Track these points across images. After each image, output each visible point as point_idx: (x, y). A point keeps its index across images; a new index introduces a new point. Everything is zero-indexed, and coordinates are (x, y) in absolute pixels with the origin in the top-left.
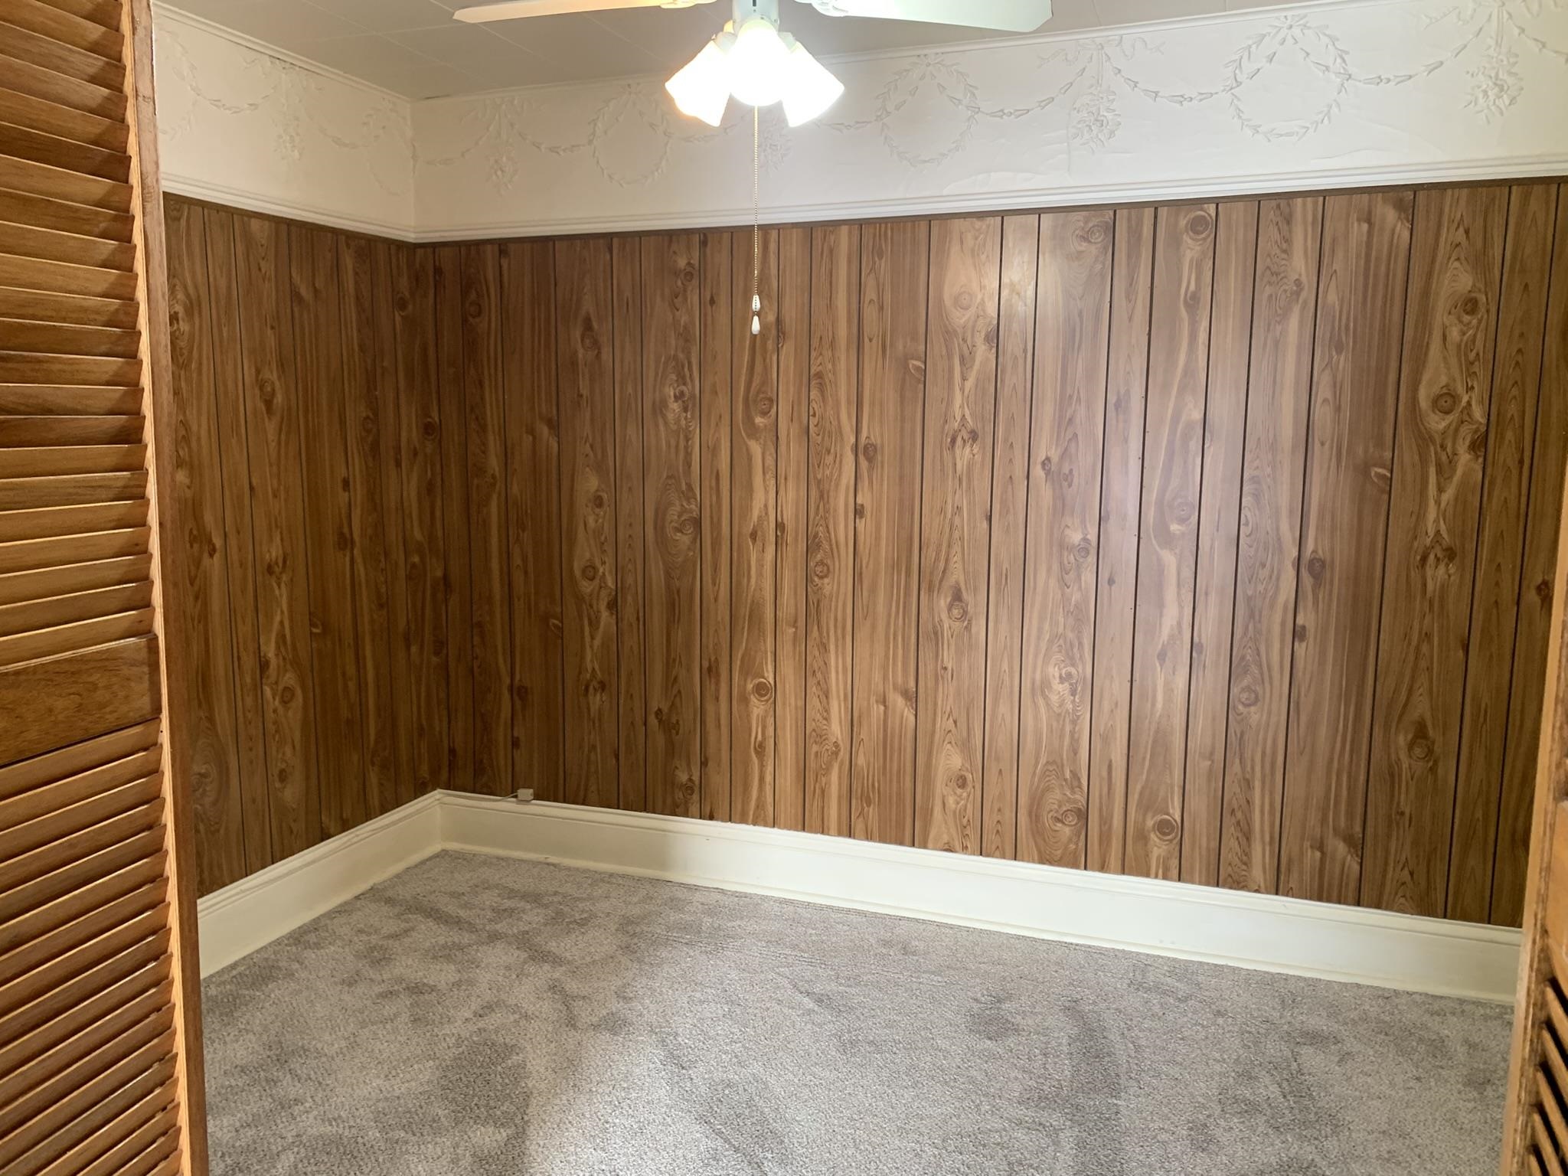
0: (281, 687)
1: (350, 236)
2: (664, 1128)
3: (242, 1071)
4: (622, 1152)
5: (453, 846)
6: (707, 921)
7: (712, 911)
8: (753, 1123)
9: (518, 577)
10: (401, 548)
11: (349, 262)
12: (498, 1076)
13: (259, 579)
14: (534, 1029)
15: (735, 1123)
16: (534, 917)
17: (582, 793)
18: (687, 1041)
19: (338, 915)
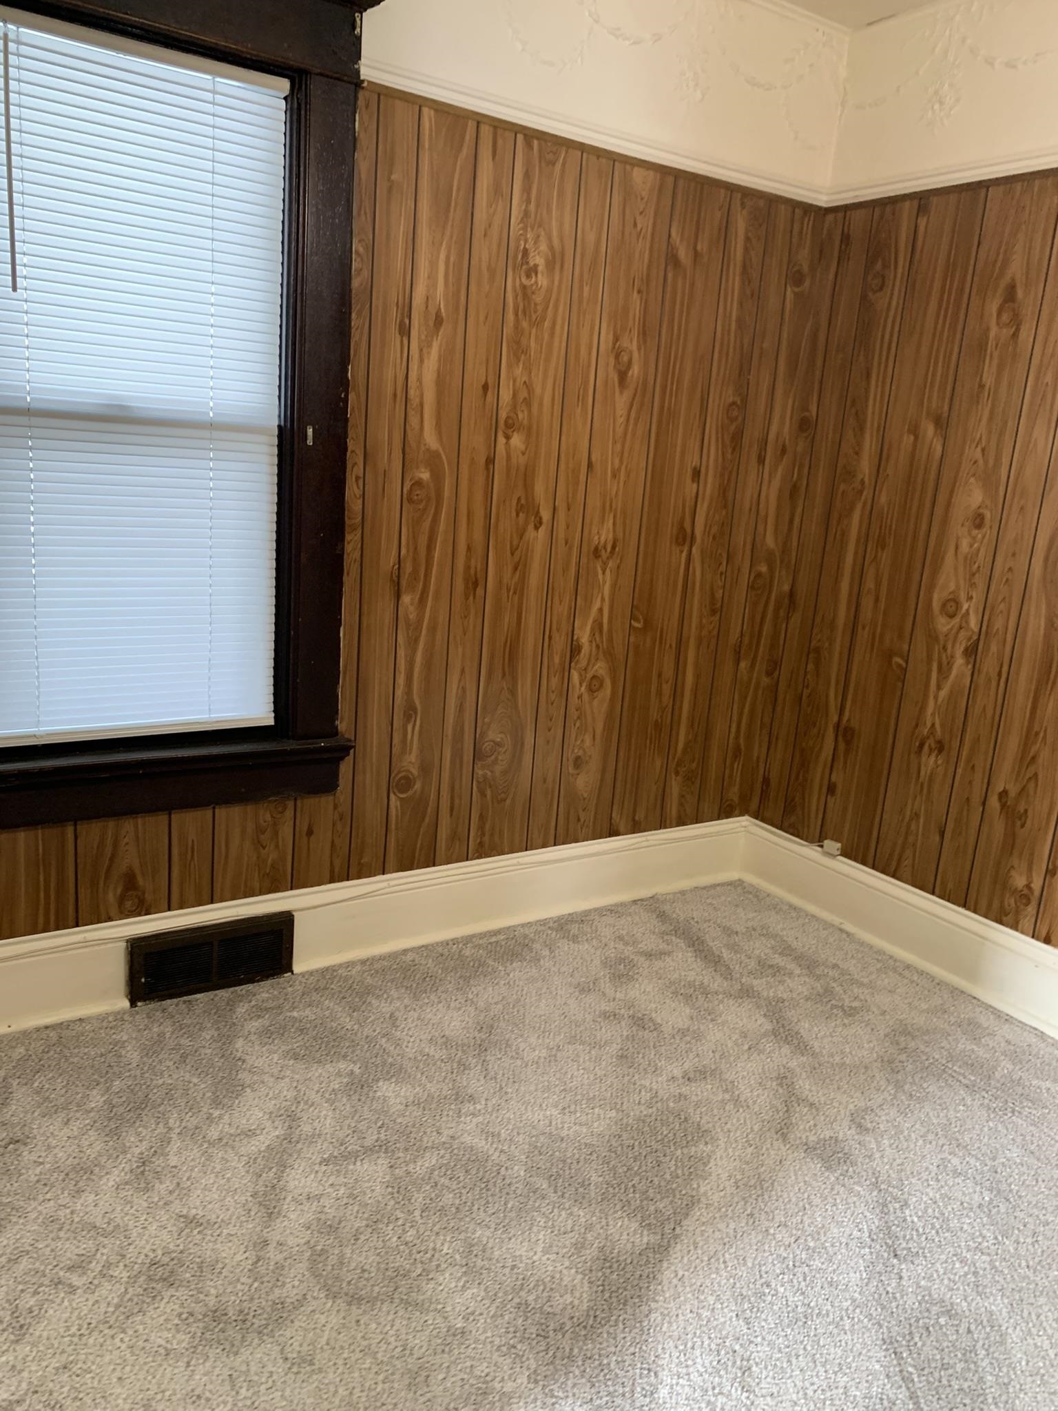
0: (589, 676)
1: (747, 194)
2: (836, 1331)
3: (445, 1043)
4: (769, 1337)
5: (750, 878)
6: (1006, 1066)
7: (1017, 1055)
8: (961, 1390)
9: (867, 603)
10: (748, 552)
11: (740, 224)
12: (673, 1162)
13: (584, 560)
14: (738, 1120)
15: (936, 1375)
16: (798, 985)
17: (894, 864)
18: (916, 1219)
19: (608, 913)
